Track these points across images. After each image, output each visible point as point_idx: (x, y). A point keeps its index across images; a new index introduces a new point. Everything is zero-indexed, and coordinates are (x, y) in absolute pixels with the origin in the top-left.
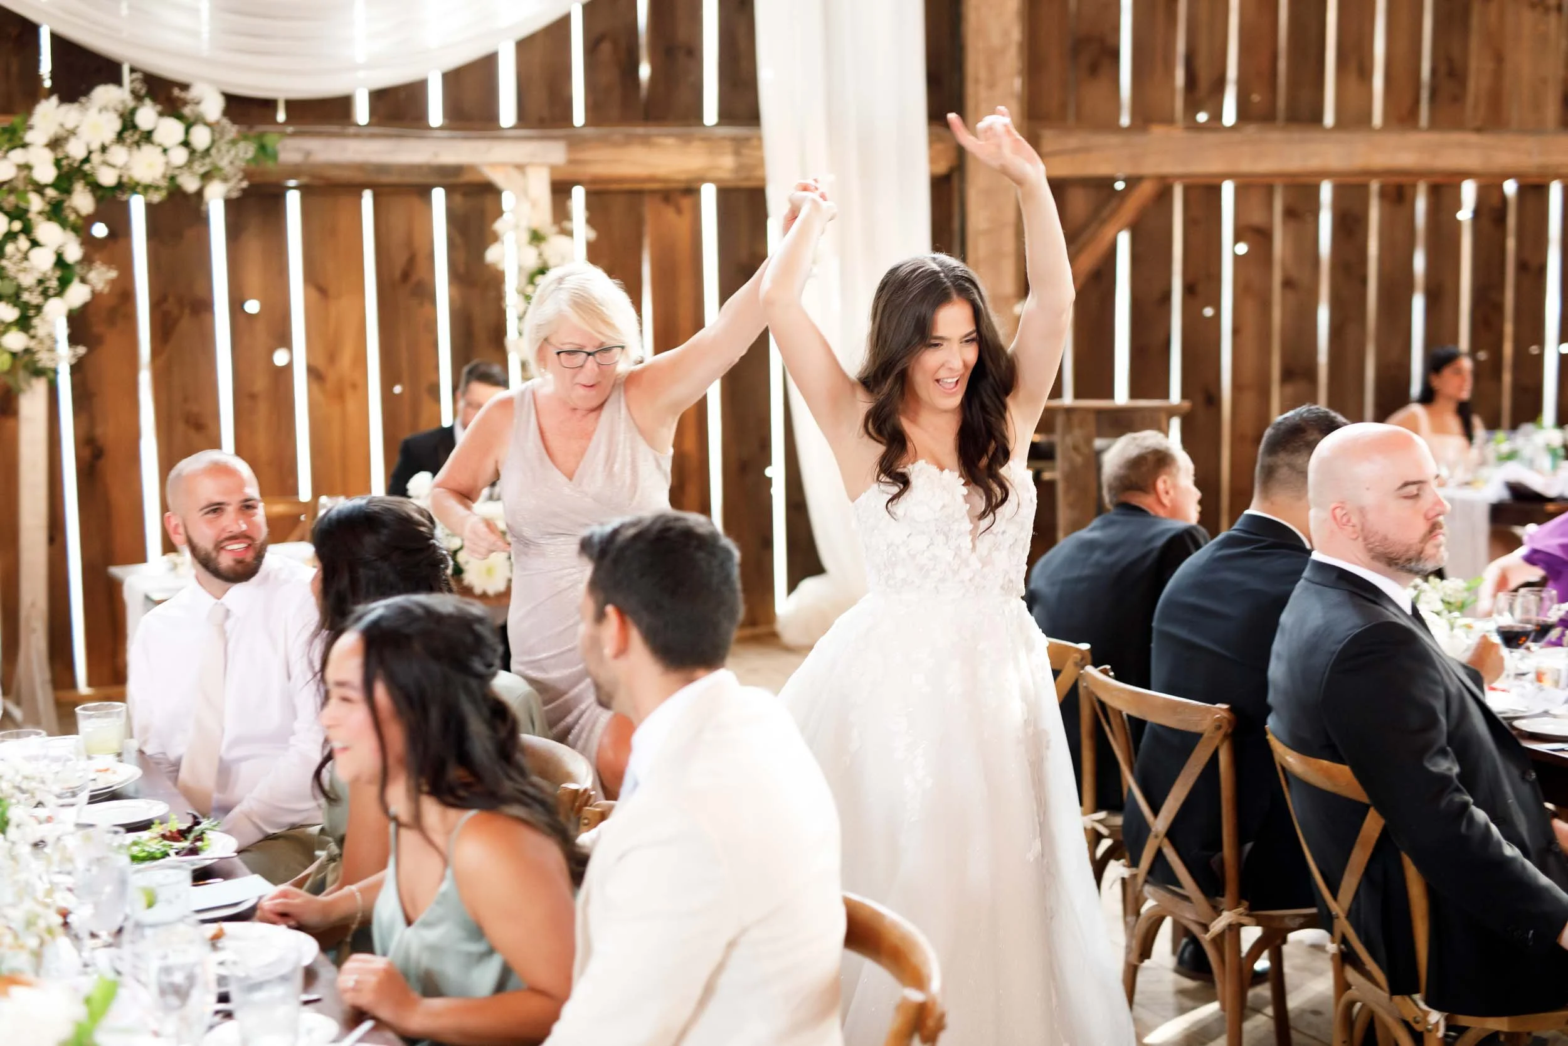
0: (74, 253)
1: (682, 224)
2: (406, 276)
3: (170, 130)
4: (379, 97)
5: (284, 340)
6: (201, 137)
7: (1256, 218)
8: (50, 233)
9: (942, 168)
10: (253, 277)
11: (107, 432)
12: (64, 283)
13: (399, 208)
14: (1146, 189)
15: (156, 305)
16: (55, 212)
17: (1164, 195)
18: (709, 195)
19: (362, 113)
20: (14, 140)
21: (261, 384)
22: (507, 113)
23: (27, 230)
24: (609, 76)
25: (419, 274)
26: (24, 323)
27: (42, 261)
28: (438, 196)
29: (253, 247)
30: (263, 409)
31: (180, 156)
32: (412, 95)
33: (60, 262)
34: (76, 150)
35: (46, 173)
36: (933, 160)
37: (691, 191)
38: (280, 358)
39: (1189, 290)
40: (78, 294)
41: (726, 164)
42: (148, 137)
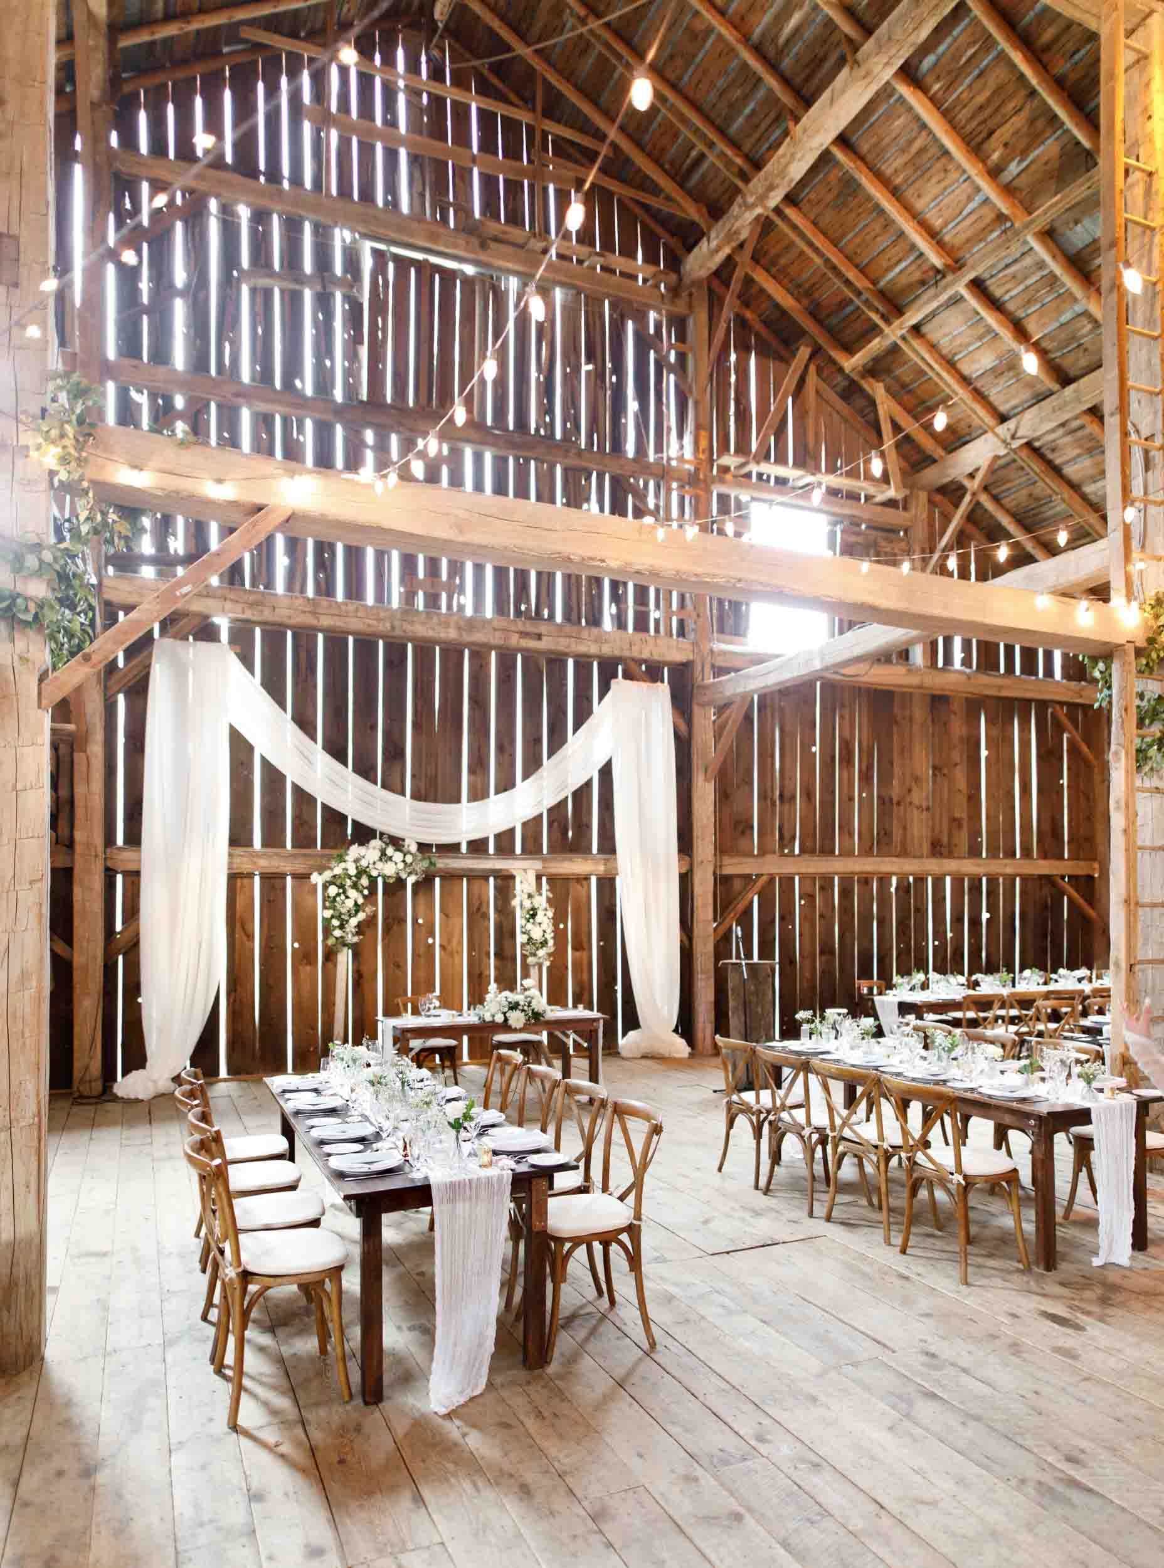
0: (361, 901)
1: (584, 892)
2: (479, 909)
3: (398, 857)
4: (471, 843)
5: (432, 934)
6: (409, 859)
7: (809, 891)
8: (353, 893)
9: (684, 871)
10: (421, 908)
11: (365, 969)
12: (357, 912)
13: (477, 884)
14: (765, 878)
15: (385, 920)
16: (355, 886)
17: (772, 880)
18: (594, 879)
19: (464, 849)
20: (341, 859)
21: (422, 950)
22: (518, 849)
23: (344, 892)
24: (557, 835)
25: (484, 909)
26: (342, 927)
27: (350, 903)
28: (491, 879)
29: (421, 900)
30: (422, 960)
31: (401, 866)
32: (484, 841)
33: (356, 904)
34: (364, 863)
35: (353, 871)
36: (680, 867)
37: (587, 878)
38: (430, 941)
39: (782, 918)
40: (361, 916)
41: (601, 869)
42: (390, 858)
